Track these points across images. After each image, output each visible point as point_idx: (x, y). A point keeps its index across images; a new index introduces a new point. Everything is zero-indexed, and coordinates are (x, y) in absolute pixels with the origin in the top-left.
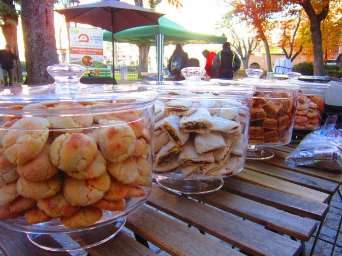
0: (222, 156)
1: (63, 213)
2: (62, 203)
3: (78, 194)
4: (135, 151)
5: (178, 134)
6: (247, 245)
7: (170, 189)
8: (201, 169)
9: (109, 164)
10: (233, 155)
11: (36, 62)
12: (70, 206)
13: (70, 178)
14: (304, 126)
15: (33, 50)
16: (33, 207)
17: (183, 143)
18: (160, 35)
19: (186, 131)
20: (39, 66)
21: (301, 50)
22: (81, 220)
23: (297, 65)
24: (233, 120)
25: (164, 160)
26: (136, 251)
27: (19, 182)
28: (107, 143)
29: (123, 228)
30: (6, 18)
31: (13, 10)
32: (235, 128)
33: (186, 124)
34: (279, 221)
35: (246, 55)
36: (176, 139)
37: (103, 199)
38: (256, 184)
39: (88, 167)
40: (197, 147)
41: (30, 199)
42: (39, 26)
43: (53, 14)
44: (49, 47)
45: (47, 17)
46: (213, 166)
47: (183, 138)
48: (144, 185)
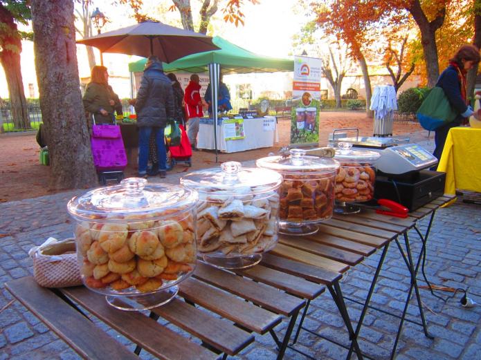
0: (253, 238)
1: (138, 282)
2: (137, 276)
3: (147, 269)
4: (183, 240)
5: (217, 221)
6: (266, 303)
7: (216, 266)
8: (238, 248)
9: (166, 249)
10: (264, 236)
11: (55, 110)
12: (143, 278)
13: (142, 260)
14: (355, 198)
15: (51, 94)
16: (119, 279)
17: (221, 229)
18: (215, 65)
19: (223, 219)
20: (59, 115)
21: (412, 69)
22: (150, 287)
23: (406, 92)
24: (263, 208)
25: (207, 242)
26: (186, 308)
27: (109, 262)
28: (165, 236)
29: (176, 295)
30: (6, 43)
31: (15, 31)
32: (264, 214)
33: (222, 214)
34: (296, 287)
35: (337, 79)
36: (216, 226)
37: (163, 273)
38: (289, 258)
39: (153, 252)
40: (233, 231)
41: (117, 274)
42: (58, 64)
43: (76, 48)
44: (71, 90)
45: (67, 52)
46: (247, 245)
47: (221, 225)
48: (192, 262)
